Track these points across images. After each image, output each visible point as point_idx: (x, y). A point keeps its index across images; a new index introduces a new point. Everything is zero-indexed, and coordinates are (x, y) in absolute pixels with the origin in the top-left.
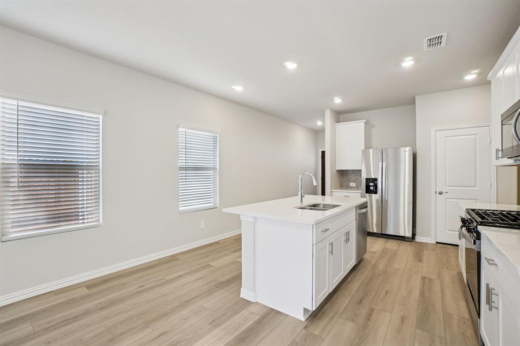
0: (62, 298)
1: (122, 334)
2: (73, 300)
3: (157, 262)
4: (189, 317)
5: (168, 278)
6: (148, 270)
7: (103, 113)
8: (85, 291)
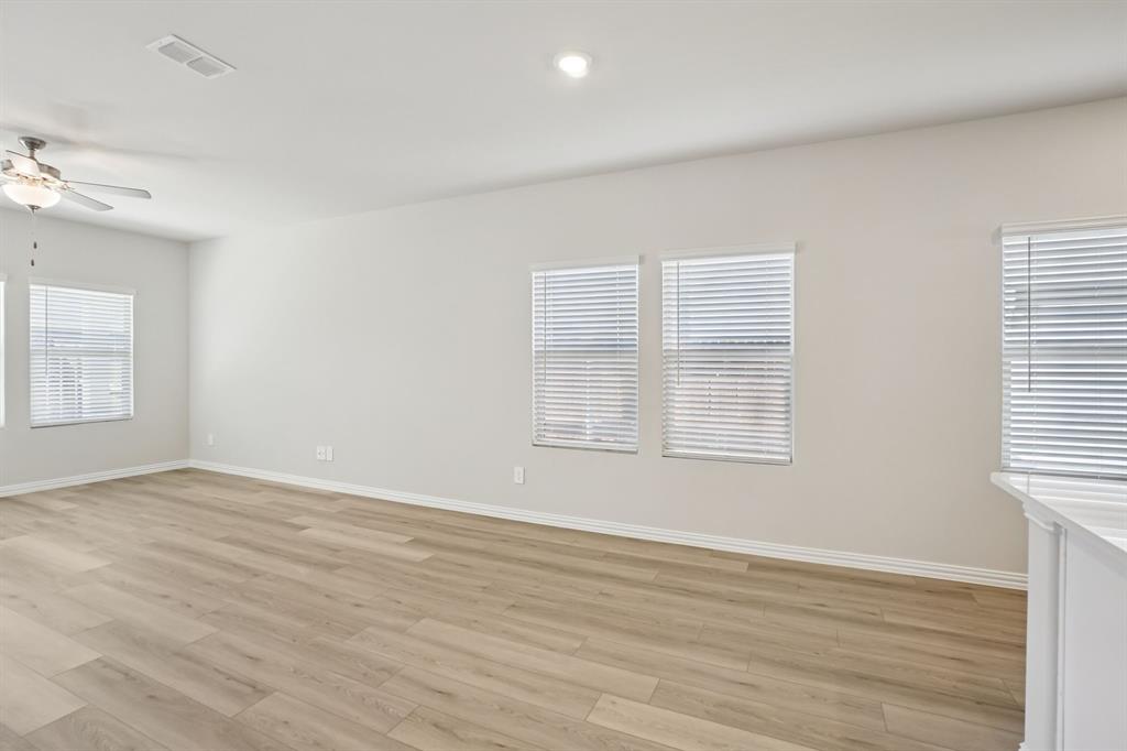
0: (711, 564)
1: (708, 645)
2: (717, 571)
3: (913, 582)
4: (825, 700)
5: (888, 619)
6: (873, 586)
7: (794, 248)
8: (742, 568)
